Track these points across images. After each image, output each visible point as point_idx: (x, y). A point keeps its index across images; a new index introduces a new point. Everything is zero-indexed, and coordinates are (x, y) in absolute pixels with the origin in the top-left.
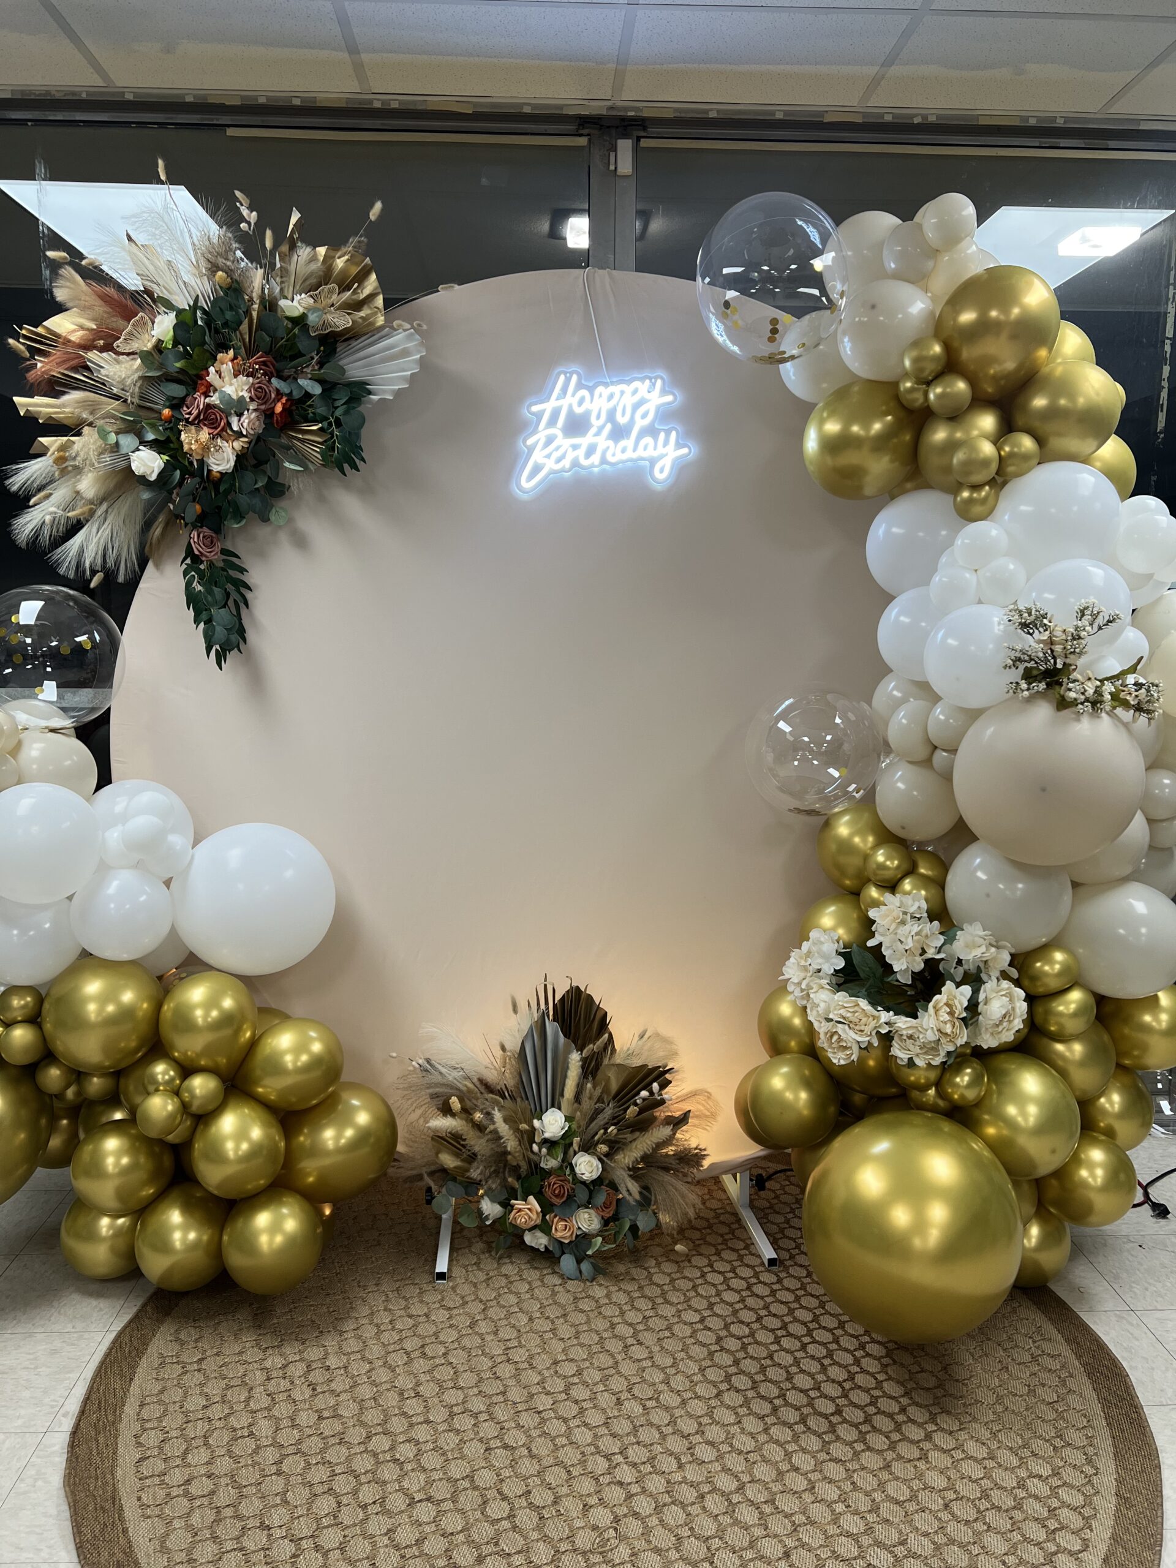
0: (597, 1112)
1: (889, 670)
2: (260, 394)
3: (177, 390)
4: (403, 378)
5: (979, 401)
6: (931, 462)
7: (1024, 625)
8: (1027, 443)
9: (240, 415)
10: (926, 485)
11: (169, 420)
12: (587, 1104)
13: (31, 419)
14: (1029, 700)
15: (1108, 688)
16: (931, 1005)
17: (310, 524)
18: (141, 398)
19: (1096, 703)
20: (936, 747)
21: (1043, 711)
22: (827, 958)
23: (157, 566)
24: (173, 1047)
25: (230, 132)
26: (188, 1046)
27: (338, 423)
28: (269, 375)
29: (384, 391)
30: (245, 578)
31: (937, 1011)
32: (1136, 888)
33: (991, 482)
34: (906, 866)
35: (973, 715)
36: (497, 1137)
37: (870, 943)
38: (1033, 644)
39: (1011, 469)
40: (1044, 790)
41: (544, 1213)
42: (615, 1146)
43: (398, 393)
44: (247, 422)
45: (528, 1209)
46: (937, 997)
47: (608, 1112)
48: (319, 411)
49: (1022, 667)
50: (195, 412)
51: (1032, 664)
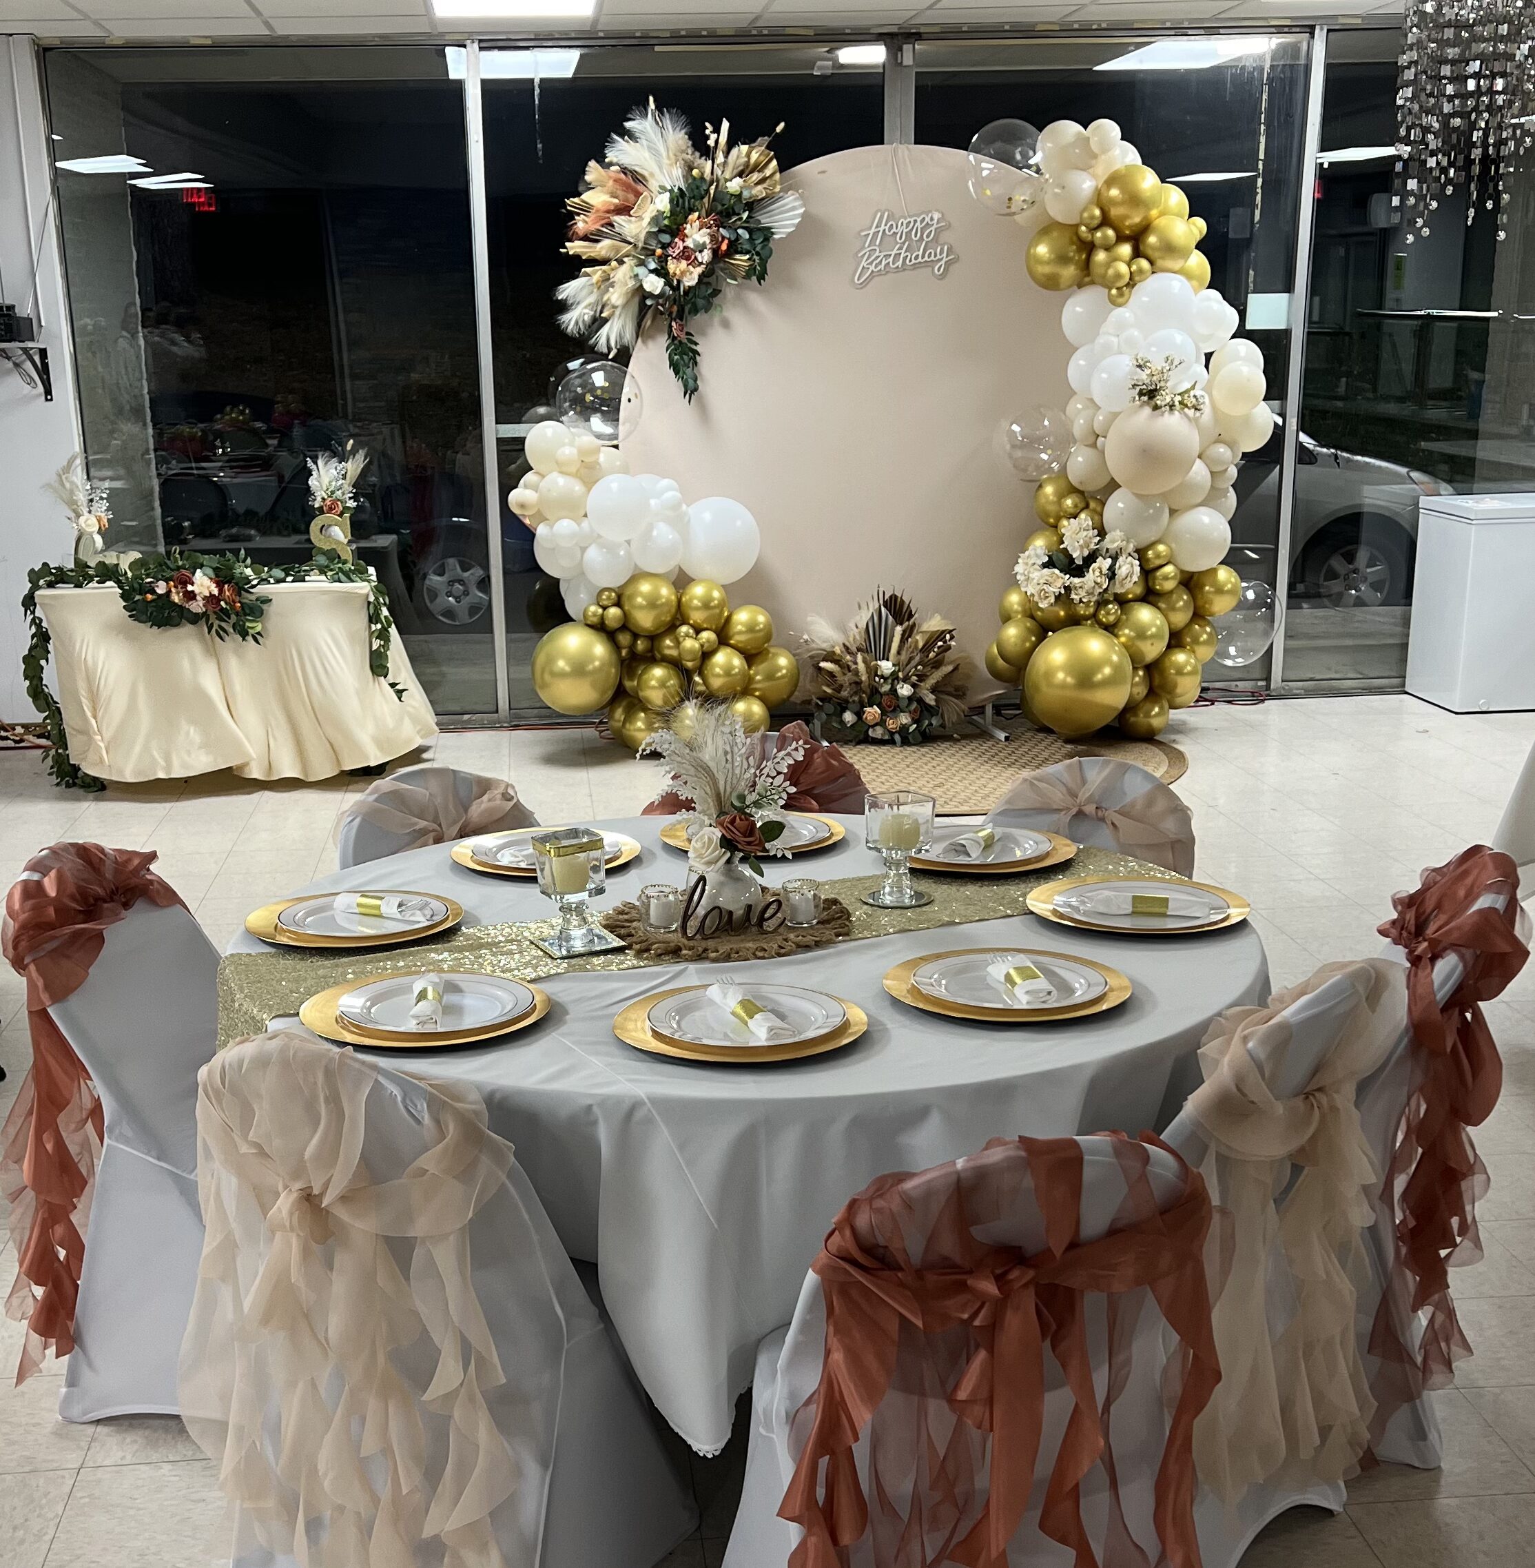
0: (911, 659)
1: (1075, 393)
2: (713, 238)
3: (666, 238)
4: (793, 224)
5: (1121, 238)
6: (1097, 270)
7: (1139, 366)
8: (1144, 263)
9: (701, 251)
10: (1093, 283)
11: (660, 257)
12: (904, 656)
13: (577, 257)
14: (1141, 406)
15: (1178, 398)
16: (1091, 569)
17: (733, 314)
18: (645, 243)
19: (1172, 406)
20: (1098, 436)
21: (1147, 410)
22: (1038, 556)
23: (644, 342)
24: (688, 618)
25: (657, 49)
26: (697, 617)
27: (758, 254)
28: (718, 226)
29: (780, 233)
30: (698, 348)
31: (1094, 571)
32: (1202, 509)
33: (1127, 285)
34: (1081, 505)
35: (1115, 415)
36: (857, 673)
37: (1062, 547)
38: (1143, 376)
39: (1137, 278)
40: (1144, 451)
41: (882, 714)
42: (922, 677)
43: (790, 234)
44: (705, 256)
45: (872, 712)
46: (1094, 565)
47: (917, 659)
48: (744, 247)
49: (1138, 389)
50: (677, 252)
51: (1144, 387)
